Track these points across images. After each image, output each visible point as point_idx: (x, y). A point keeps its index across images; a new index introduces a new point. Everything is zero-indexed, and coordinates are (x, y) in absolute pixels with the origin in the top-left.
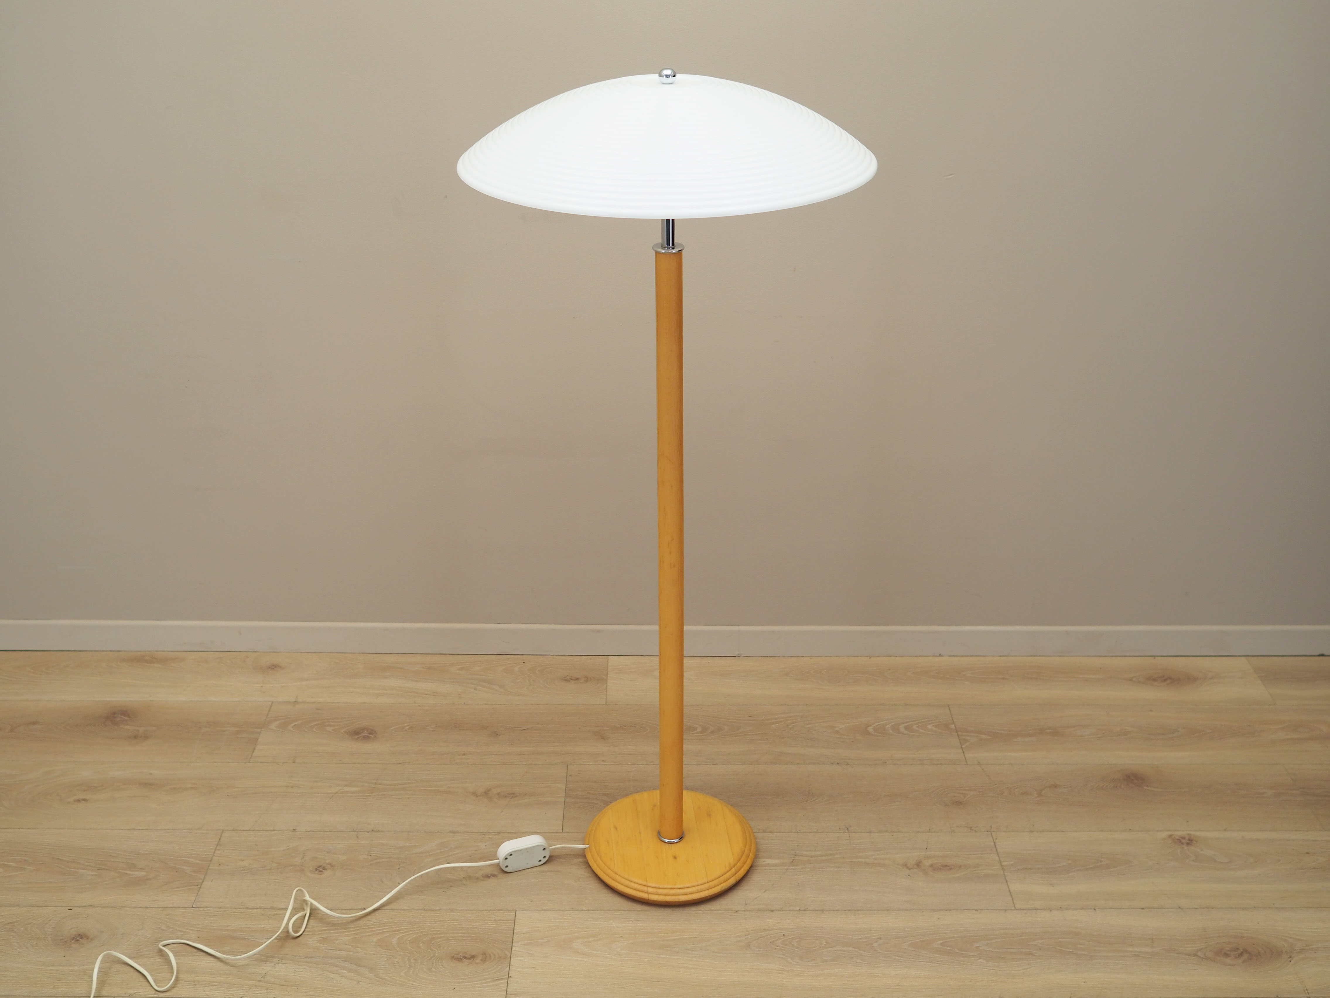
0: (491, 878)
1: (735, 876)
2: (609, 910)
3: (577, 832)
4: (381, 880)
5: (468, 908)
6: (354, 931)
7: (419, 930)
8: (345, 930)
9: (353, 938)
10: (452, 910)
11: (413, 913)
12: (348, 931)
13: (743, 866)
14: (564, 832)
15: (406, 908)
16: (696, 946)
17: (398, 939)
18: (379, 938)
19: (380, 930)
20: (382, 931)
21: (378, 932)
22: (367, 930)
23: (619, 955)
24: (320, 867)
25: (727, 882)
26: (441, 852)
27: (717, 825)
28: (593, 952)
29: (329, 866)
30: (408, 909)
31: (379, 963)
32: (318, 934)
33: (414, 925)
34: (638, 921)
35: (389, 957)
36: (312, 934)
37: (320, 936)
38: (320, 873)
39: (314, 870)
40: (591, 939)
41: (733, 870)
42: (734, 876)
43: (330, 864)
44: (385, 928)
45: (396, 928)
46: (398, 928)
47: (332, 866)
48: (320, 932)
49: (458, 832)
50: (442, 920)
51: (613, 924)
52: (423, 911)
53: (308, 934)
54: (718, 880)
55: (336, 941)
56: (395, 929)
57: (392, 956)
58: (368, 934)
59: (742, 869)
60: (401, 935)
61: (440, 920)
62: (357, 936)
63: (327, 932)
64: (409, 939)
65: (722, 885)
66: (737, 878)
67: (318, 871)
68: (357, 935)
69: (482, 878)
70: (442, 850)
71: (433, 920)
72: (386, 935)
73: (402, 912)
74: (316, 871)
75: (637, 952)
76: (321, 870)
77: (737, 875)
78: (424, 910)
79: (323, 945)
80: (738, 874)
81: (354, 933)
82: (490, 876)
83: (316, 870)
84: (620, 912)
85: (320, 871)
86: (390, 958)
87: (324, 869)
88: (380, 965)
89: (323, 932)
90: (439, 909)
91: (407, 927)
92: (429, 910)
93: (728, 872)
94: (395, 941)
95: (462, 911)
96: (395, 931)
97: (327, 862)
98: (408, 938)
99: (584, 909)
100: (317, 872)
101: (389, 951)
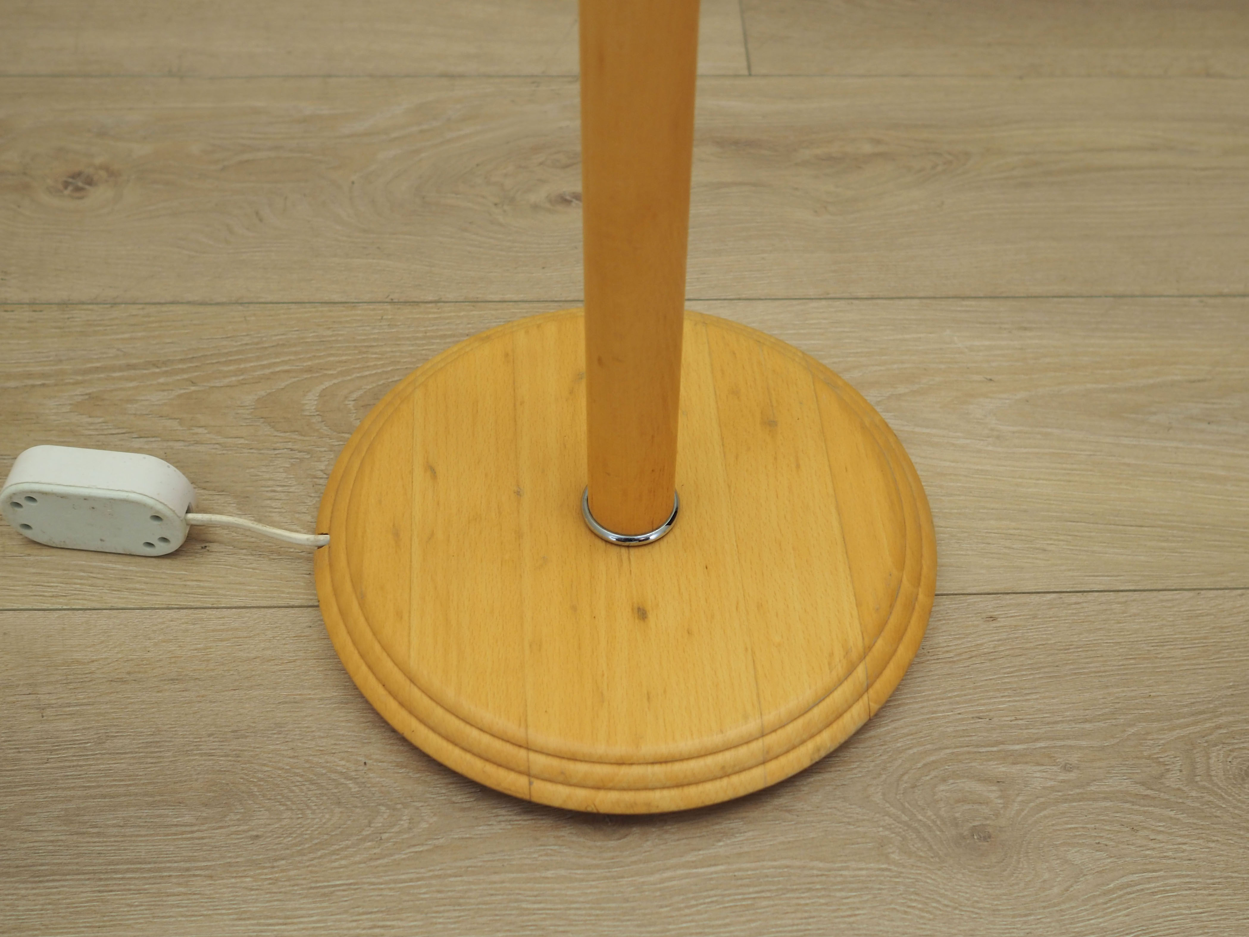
0: (573, 204)
1: (865, 697)
2: (934, 298)
3: (791, 75)
4: (257, 213)
5: (521, 297)
6: (183, 371)
7: (383, 366)
8: (157, 370)
9: (180, 396)
10: (475, 302)
11: (359, 312)
12: (166, 372)
13: (895, 651)
14: (756, 76)
15: (336, 297)
16: (1215, 406)
17: (320, 396)
18: (263, 393)
19: (263, 367)
20: (267, 371)
21: (259, 373)
22: (226, 369)
23: (998, 437)
24: (77, 175)
25: (835, 726)
26: (422, 131)
27: (798, 466)
28: (917, 430)
29: (103, 173)
30: (343, 300)
31: (267, 476)
32: (74, 384)
33: (364, 350)
34: (1025, 329)
35: (299, 455)
36: (56, 385)
37: (79, 390)
38: (77, 194)
39: (60, 187)
40: (902, 389)
41: (860, 672)
42: (861, 696)
43: (105, 168)
44: (278, 360)
45: (310, 359)
46: (317, 361)
47: (112, 174)
48: (80, 378)
49: (462, 76)
50: (449, 333)
51: (956, 338)
52: (389, 307)
53: (43, 385)
54: (800, 722)
55: (129, 406)
56: (309, 363)
57: (308, 452)
58: (226, 381)
59: (892, 666)
60: (327, 384)
61: (441, 333)
62: (193, 388)
63: (102, 376)
64: (355, 396)
65: (818, 740)
66: (872, 704)
67: (70, 188)
68: (194, 383)
69: (548, 205)
70: (425, 127)
71: (420, 335)
72: (283, 385)
73: (326, 308)
74: (66, 187)
75: (1049, 430)
76: (80, 184)
77: (871, 691)
78: (392, 302)
79: (90, 420)
80: (878, 685)
81: (187, 380)
82: (568, 198)
83: (66, 185)
84: (965, 303)
85: (78, 189)
86: (302, 460)
87: (90, 182)
88: (270, 483)
89: (87, 377)
90: (436, 298)
91: (344, 358)
92: (406, 302)
93: (840, 683)
94: (311, 402)
95: (505, 305)
96: (309, 370)
97: (98, 161)
98: (352, 392)
99: (860, 294)
100: (67, 192)
101: (295, 436)
